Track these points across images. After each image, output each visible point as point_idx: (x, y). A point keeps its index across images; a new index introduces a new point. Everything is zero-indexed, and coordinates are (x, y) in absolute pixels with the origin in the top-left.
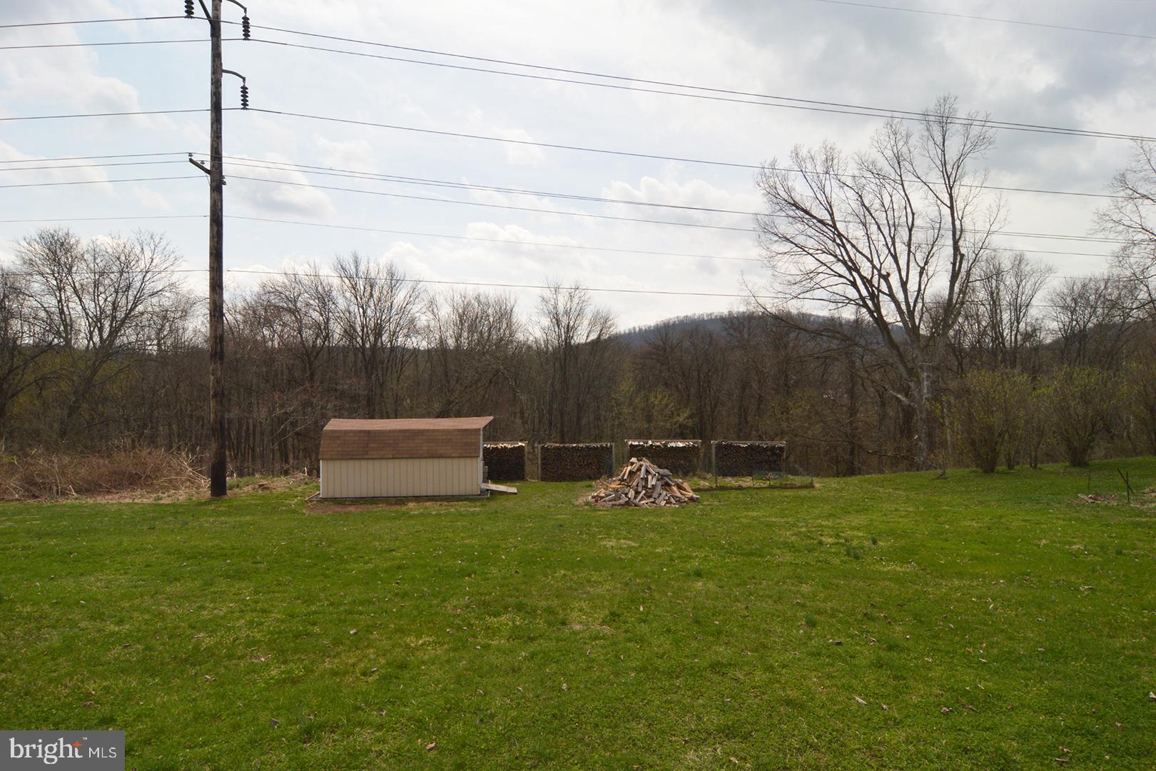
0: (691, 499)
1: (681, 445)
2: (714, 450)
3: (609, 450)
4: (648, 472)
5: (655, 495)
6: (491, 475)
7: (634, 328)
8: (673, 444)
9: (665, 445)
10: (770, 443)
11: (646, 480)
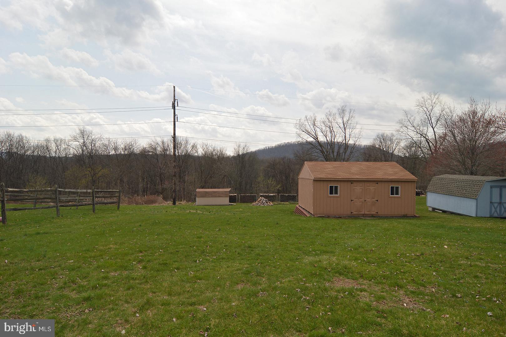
0: (272, 205)
1: (272, 195)
2: (280, 196)
3: (256, 196)
4: (263, 200)
5: (265, 204)
6: (230, 202)
7: (266, 147)
8: (270, 195)
9: (268, 195)
10: (293, 195)
11: (263, 201)
